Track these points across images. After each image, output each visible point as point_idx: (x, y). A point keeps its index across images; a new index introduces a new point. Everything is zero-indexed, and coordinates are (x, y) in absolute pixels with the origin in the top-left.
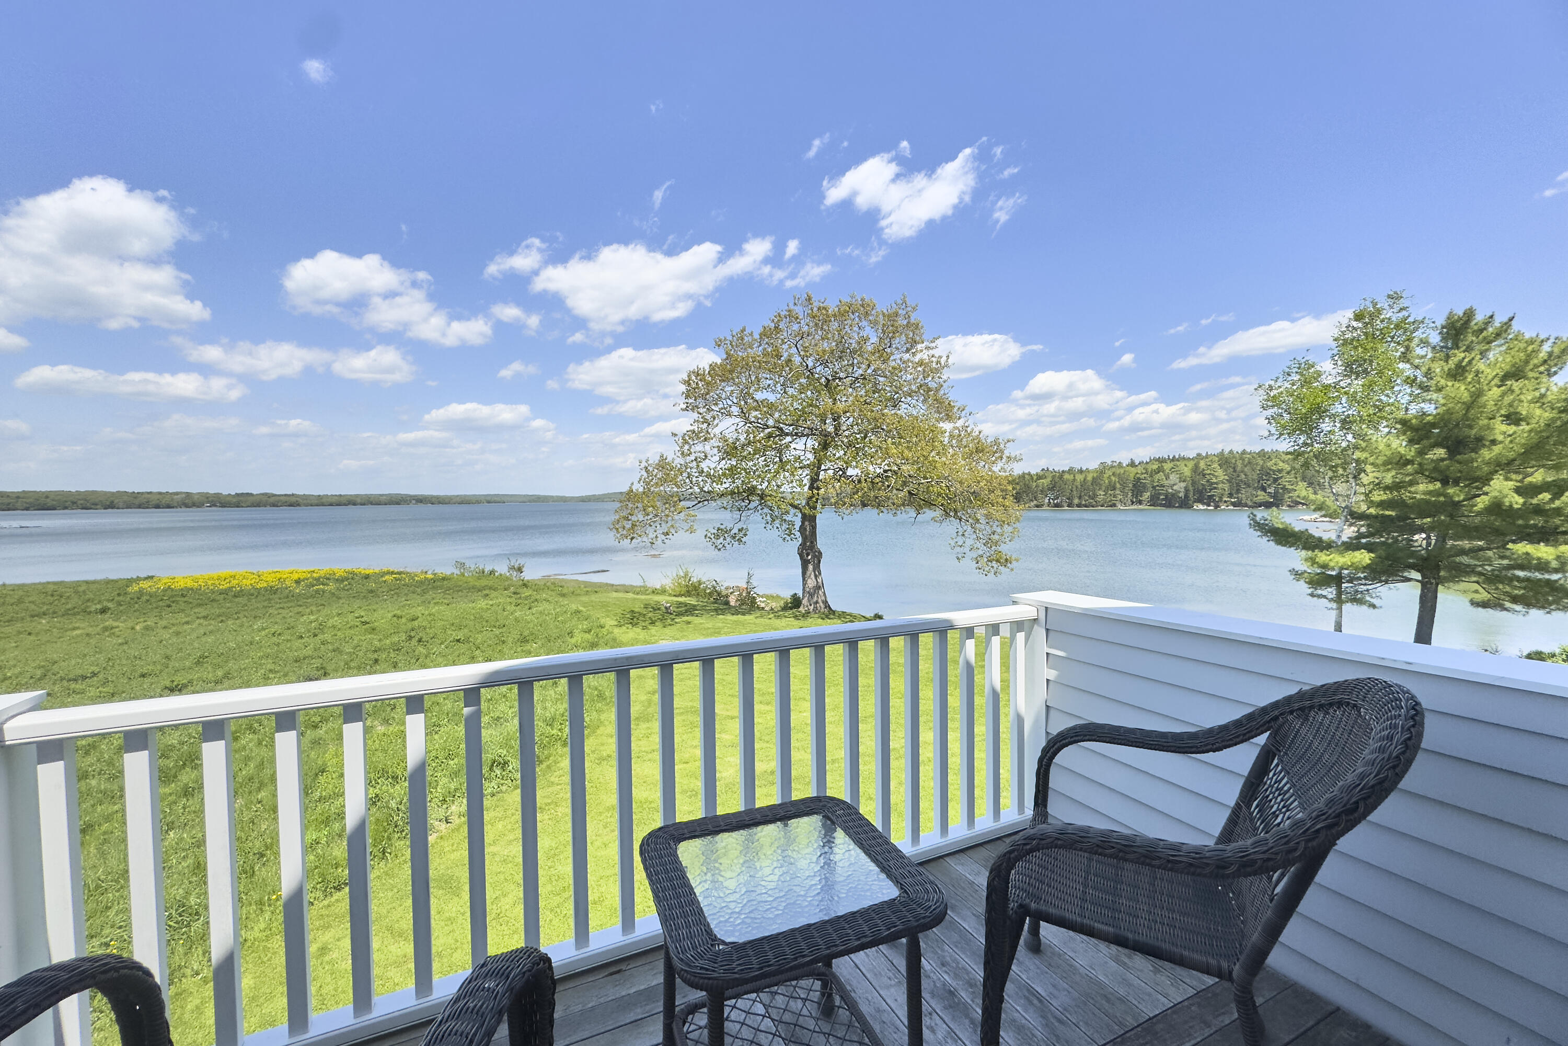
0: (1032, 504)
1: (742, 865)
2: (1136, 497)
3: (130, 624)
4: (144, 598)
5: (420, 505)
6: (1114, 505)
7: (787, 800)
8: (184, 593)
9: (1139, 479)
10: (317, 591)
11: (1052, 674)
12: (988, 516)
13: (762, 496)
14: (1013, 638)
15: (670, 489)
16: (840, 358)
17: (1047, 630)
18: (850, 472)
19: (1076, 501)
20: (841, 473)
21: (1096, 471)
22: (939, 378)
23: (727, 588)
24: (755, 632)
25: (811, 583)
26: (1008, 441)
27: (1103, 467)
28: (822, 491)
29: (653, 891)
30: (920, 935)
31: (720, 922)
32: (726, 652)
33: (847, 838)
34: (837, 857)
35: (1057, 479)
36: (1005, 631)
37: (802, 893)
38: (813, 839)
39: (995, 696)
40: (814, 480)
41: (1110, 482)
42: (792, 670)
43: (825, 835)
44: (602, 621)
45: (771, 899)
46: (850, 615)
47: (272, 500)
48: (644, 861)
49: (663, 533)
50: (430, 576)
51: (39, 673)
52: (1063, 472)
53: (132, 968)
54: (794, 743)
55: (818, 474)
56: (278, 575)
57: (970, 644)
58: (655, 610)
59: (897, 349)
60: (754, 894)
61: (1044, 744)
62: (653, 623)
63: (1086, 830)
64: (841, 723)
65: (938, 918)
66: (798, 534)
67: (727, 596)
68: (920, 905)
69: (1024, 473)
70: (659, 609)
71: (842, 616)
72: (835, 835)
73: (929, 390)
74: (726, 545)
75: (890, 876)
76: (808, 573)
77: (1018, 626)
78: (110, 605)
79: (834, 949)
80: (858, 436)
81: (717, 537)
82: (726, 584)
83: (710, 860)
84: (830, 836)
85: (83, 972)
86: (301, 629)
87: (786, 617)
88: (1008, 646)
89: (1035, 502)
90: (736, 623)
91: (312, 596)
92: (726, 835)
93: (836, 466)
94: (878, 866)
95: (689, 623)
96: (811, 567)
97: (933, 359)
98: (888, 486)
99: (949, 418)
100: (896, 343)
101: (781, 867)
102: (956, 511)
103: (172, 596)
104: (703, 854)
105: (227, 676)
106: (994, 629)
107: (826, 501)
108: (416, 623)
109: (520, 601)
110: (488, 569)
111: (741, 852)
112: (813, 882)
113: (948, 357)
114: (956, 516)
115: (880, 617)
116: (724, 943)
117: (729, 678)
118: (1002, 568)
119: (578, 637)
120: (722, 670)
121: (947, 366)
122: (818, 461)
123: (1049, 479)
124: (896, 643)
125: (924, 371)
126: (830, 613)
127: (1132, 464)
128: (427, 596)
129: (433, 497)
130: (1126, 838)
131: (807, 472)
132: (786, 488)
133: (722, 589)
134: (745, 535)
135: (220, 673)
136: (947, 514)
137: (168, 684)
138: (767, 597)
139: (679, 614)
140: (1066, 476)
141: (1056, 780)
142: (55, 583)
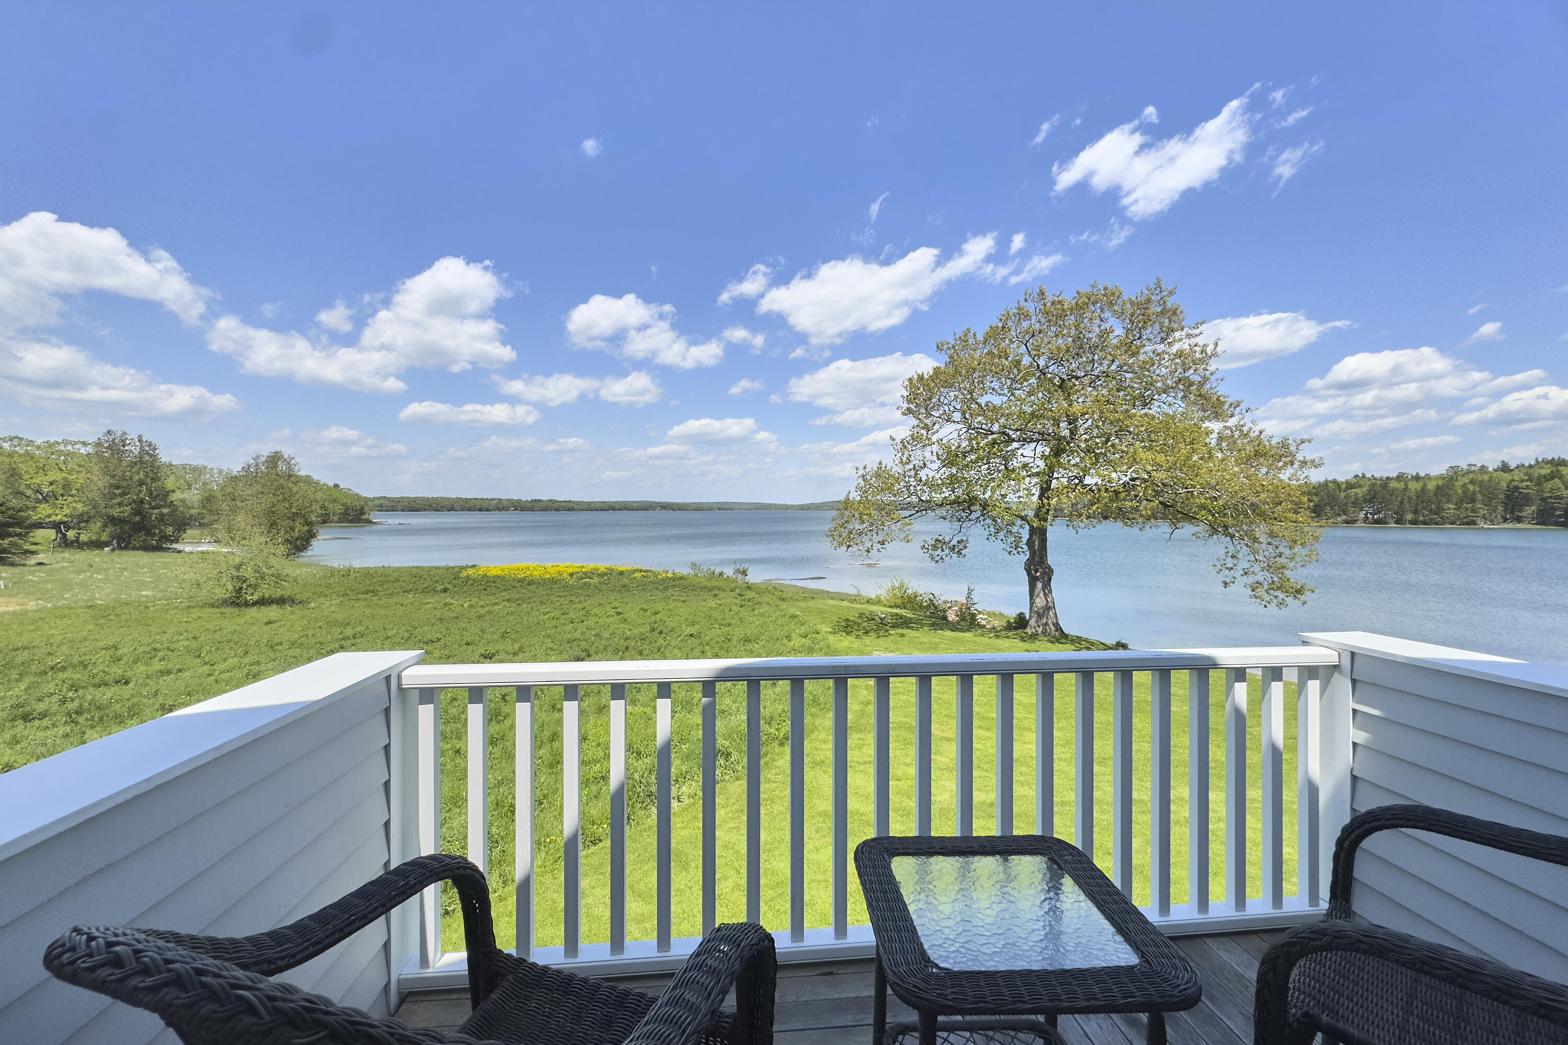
0: (1339, 519)
1: (958, 892)
2: (1512, 512)
3: (461, 603)
4: (470, 582)
5: (664, 511)
6: (1474, 523)
7: (1008, 834)
8: (496, 579)
9: (1517, 488)
10: (585, 584)
11: (1361, 737)
12: (1272, 535)
13: (984, 505)
14: (1302, 686)
15: (887, 498)
16: (1078, 355)
17: (1354, 682)
18: (1088, 480)
19: (1409, 516)
20: (1077, 481)
21: (1442, 477)
22: (1205, 370)
23: (946, 602)
24: (975, 651)
25: (1040, 602)
26: (1302, 442)
27: (1454, 474)
28: (1054, 501)
29: (866, 898)
30: (1166, 1015)
31: (934, 945)
32: (945, 670)
33: (1076, 888)
34: (1064, 905)
35: (1378, 489)
36: (1291, 676)
37: (1023, 936)
38: (1037, 881)
39: (1276, 756)
40: (1045, 490)
41: (1464, 493)
42: (1015, 695)
43: (1051, 879)
44: (819, 627)
45: (989, 934)
46: (1087, 641)
47: (555, 505)
48: (858, 868)
49: (879, 542)
50: (670, 575)
51: (406, 635)
52: (1388, 478)
53: (473, 870)
54: (1016, 777)
55: (1049, 483)
56: (558, 568)
57: (1241, 689)
58: (869, 620)
59: (1149, 340)
60: (969, 925)
61: (1347, 820)
62: (867, 633)
63: (1407, 939)
64: (1074, 762)
65: (1189, 1002)
66: (1026, 547)
67: (945, 611)
68: (1166, 980)
69: (1327, 481)
70: (873, 619)
71: (1078, 642)
72: (1063, 881)
73: (1192, 384)
74: (944, 557)
75: (1128, 940)
76: (1037, 591)
77: (1310, 672)
78: (449, 586)
79: (1059, 1003)
80: (1098, 440)
81: (935, 548)
82: (943, 599)
83: (923, 879)
84: (1057, 882)
85: (446, 865)
86: (572, 615)
87: (1008, 637)
88: (1296, 694)
89: (1344, 517)
90: (955, 640)
91: (581, 588)
92: (941, 858)
93: (1071, 474)
94: (1113, 925)
95: (903, 635)
96: (1039, 585)
97: (1197, 348)
98: (1136, 496)
99: (1217, 416)
100: (1146, 333)
101: (1000, 903)
102: (1226, 527)
103: (488, 582)
104: (917, 872)
105: (521, 650)
106: (1275, 673)
107: (1059, 513)
108: (658, 616)
109: (743, 603)
110: (718, 571)
111: (956, 878)
112: (1036, 927)
113: (1216, 344)
114: (1227, 534)
115: (1124, 646)
116: (937, 966)
117: (946, 697)
118: (1289, 600)
119: (796, 642)
120: (937, 688)
121: (1215, 354)
122: (1050, 469)
123: (1365, 489)
124: (1141, 678)
125: (1184, 363)
126: (1061, 637)
127: (1505, 468)
128: (667, 593)
129: (674, 504)
130: (1469, 960)
131: (1035, 480)
132: (1012, 498)
133: (939, 603)
134: (966, 547)
135: (516, 647)
136: (1214, 531)
137: (483, 652)
138: (989, 614)
139: (894, 626)
140: (1393, 484)
141: (1363, 870)
142: (417, 568)
